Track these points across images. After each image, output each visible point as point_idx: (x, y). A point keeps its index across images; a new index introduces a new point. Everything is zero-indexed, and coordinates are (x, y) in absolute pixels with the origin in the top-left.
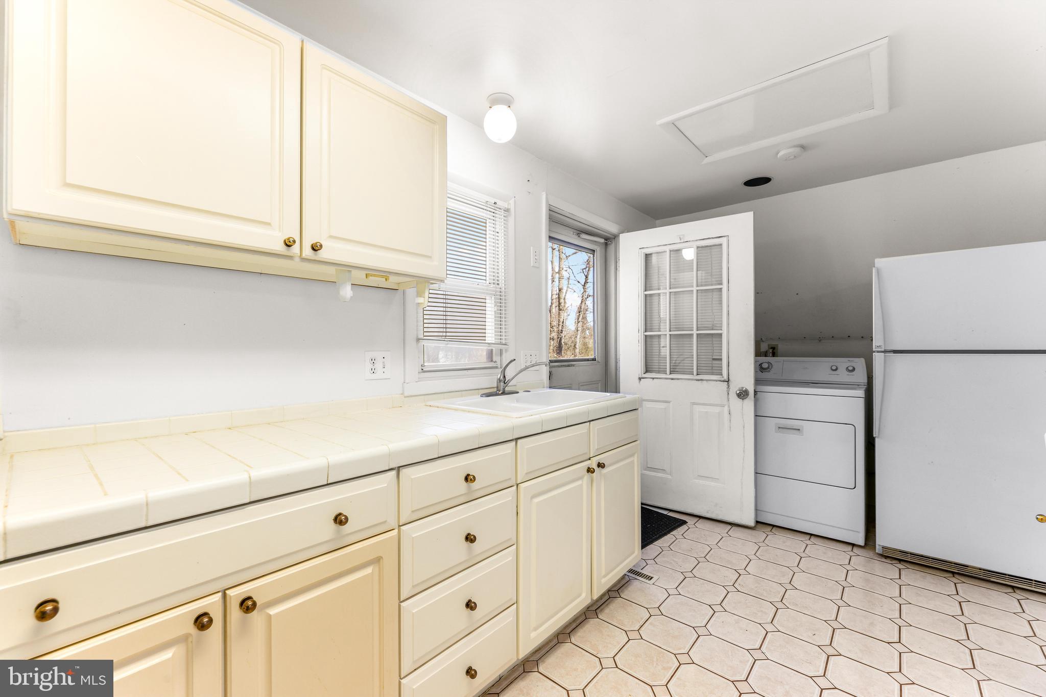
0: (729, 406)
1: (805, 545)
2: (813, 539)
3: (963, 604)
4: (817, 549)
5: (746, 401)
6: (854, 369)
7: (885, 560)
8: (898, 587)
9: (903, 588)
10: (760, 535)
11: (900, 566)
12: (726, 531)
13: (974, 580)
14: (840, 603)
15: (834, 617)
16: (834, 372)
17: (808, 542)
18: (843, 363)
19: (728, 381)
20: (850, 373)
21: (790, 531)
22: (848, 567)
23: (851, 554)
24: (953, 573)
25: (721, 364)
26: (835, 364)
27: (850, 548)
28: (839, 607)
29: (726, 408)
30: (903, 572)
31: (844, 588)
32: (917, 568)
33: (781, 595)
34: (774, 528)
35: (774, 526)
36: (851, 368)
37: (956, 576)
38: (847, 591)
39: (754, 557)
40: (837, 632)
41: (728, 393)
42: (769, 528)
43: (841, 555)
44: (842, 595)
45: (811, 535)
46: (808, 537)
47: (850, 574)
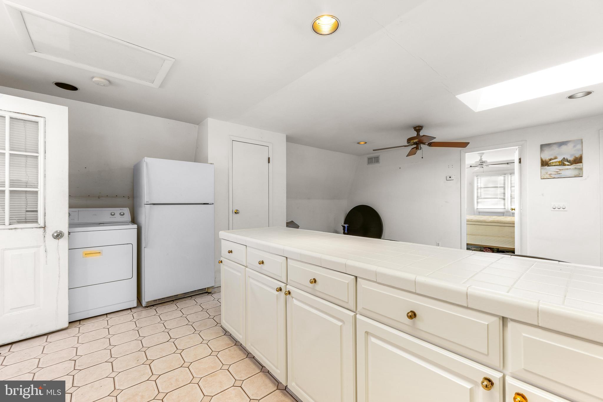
0: (45, 246)
1: (106, 321)
2: (108, 316)
3: (182, 310)
4: (114, 319)
5: (61, 240)
6: (124, 214)
7: (147, 309)
8: (158, 317)
9: (160, 316)
10: (74, 330)
11: (154, 308)
12: (45, 340)
13: (180, 300)
14: (140, 338)
15: (142, 347)
16: (113, 216)
17: (107, 319)
18: (117, 211)
19: (44, 227)
20: (121, 216)
21: (92, 319)
22: (134, 320)
23: (132, 313)
24: (173, 301)
25: (37, 215)
26: (114, 211)
27: (130, 311)
28: (141, 340)
29: (42, 249)
30: (157, 310)
31: (138, 330)
32: (161, 305)
33: (109, 354)
34: (81, 322)
35: (80, 320)
36: (122, 214)
37: (174, 301)
38: (140, 331)
39: (78, 345)
40: (147, 352)
41: (44, 236)
42: (78, 323)
43: (127, 316)
44: (139, 334)
45: (106, 314)
46: (105, 316)
47: (137, 323)
